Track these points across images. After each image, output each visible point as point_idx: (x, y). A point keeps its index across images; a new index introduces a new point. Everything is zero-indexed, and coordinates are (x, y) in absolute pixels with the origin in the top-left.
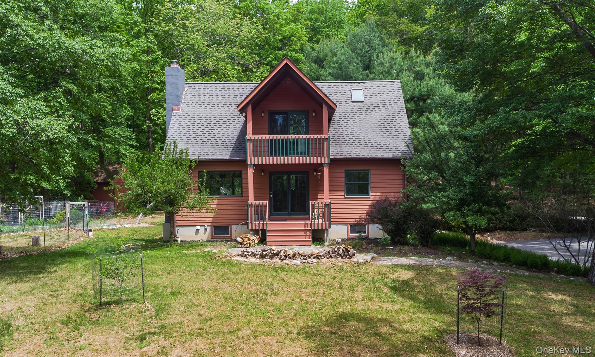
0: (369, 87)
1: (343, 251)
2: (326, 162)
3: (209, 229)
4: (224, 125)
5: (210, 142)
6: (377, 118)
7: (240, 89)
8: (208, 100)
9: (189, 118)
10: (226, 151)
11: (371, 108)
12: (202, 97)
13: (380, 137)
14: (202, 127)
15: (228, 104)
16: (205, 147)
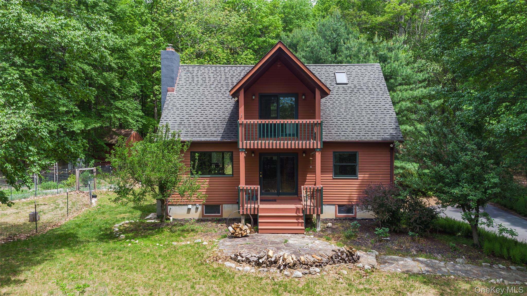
0: (351, 70)
1: (347, 255)
2: (319, 147)
3: (200, 208)
4: (216, 106)
5: (202, 123)
6: (361, 100)
7: (231, 71)
8: (201, 82)
9: (183, 99)
10: (218, 132)
11: (355, 90)
12: (196, 79)
13: (367, 119)
14: (195, 108)
15: (220, 85)
16: (197, 128)
